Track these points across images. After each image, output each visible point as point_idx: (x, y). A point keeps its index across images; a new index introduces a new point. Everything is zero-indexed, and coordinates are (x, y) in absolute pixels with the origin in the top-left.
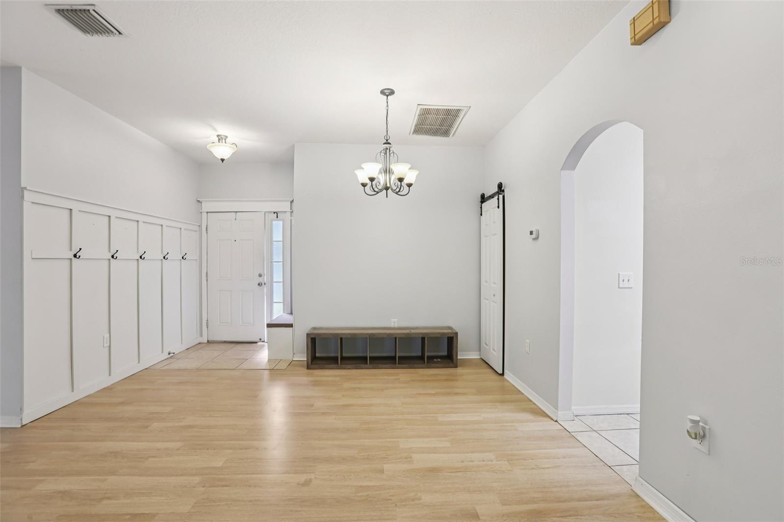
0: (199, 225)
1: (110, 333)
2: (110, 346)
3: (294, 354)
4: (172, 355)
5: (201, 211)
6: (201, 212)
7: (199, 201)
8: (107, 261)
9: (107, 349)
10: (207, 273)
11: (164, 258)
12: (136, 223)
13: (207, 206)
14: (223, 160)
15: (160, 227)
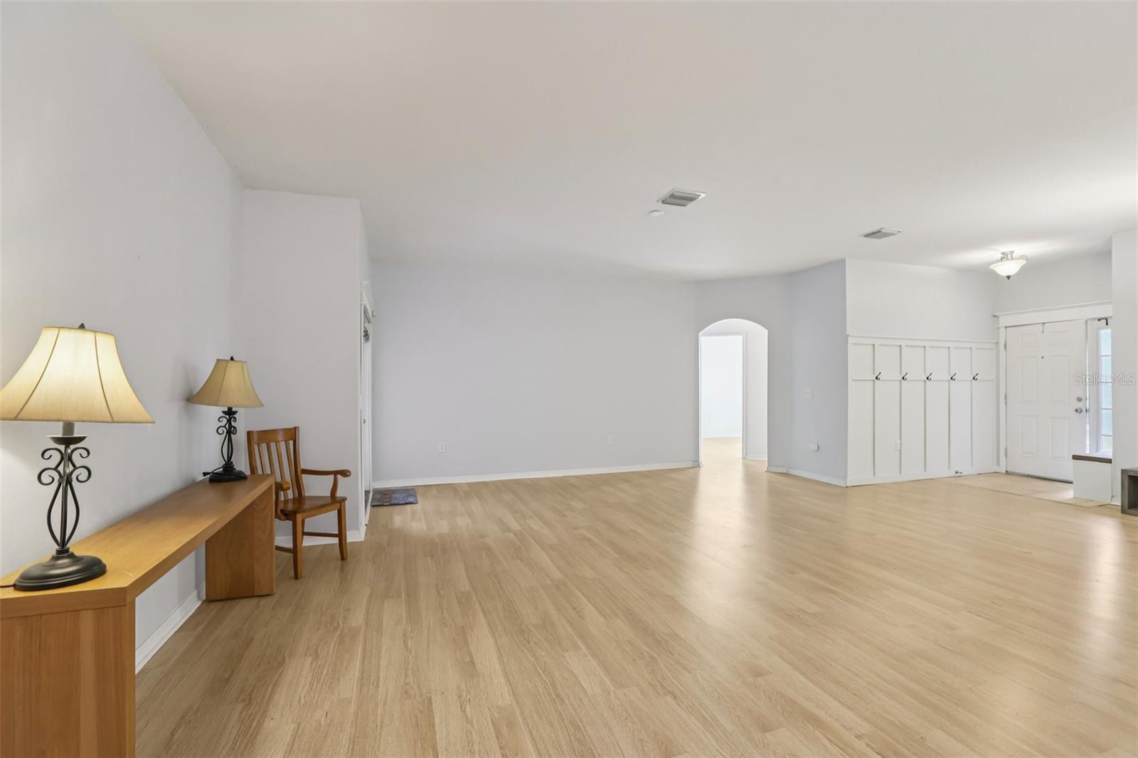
0: (995, 341)
1: (901, 439)
2: (900, 451)
3: (1113, 497)
4: (959, 474)
5: (998, 326)
6: (999, 328)
7: (995, 316)
8: (899, 382)
9: (898, 453)
10: (1006, 395)
11: (952, 378)
12: (923, 349)
13: (1004, 321)
14: (1008, 277)
15: (948, 350)
